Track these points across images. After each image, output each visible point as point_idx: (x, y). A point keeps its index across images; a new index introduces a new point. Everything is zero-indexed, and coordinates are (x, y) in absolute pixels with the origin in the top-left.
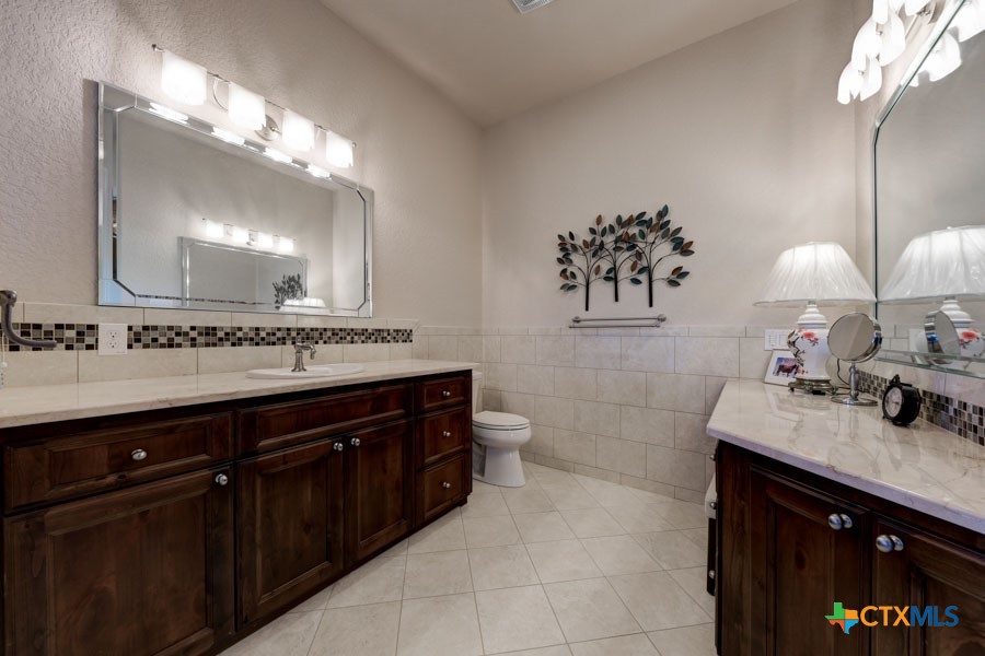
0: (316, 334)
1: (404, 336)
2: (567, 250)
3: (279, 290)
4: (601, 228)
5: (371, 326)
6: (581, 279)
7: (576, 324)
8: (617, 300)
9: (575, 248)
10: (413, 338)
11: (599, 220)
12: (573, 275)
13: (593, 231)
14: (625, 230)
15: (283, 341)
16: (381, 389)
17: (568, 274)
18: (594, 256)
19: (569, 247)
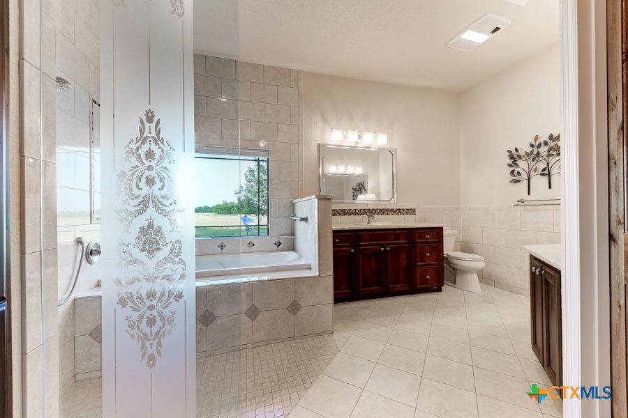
0: (374, 211)
1: (412, 212)
2: (514, 158)
3: (354, 190)
4: (537, 143)
5: (396, 207)
6: (524, 176)
7: (520, 203)
8: (550, 187)
9: (520, 157)
10: (416, 213)
11: (536, 138)
12: (519, 174)
13: (532, 146)
14: (555, 143)
15: (363, 214)
16: (398, 232)
17: (516, 173)
18: (533, 160)
19: (515, 156)
